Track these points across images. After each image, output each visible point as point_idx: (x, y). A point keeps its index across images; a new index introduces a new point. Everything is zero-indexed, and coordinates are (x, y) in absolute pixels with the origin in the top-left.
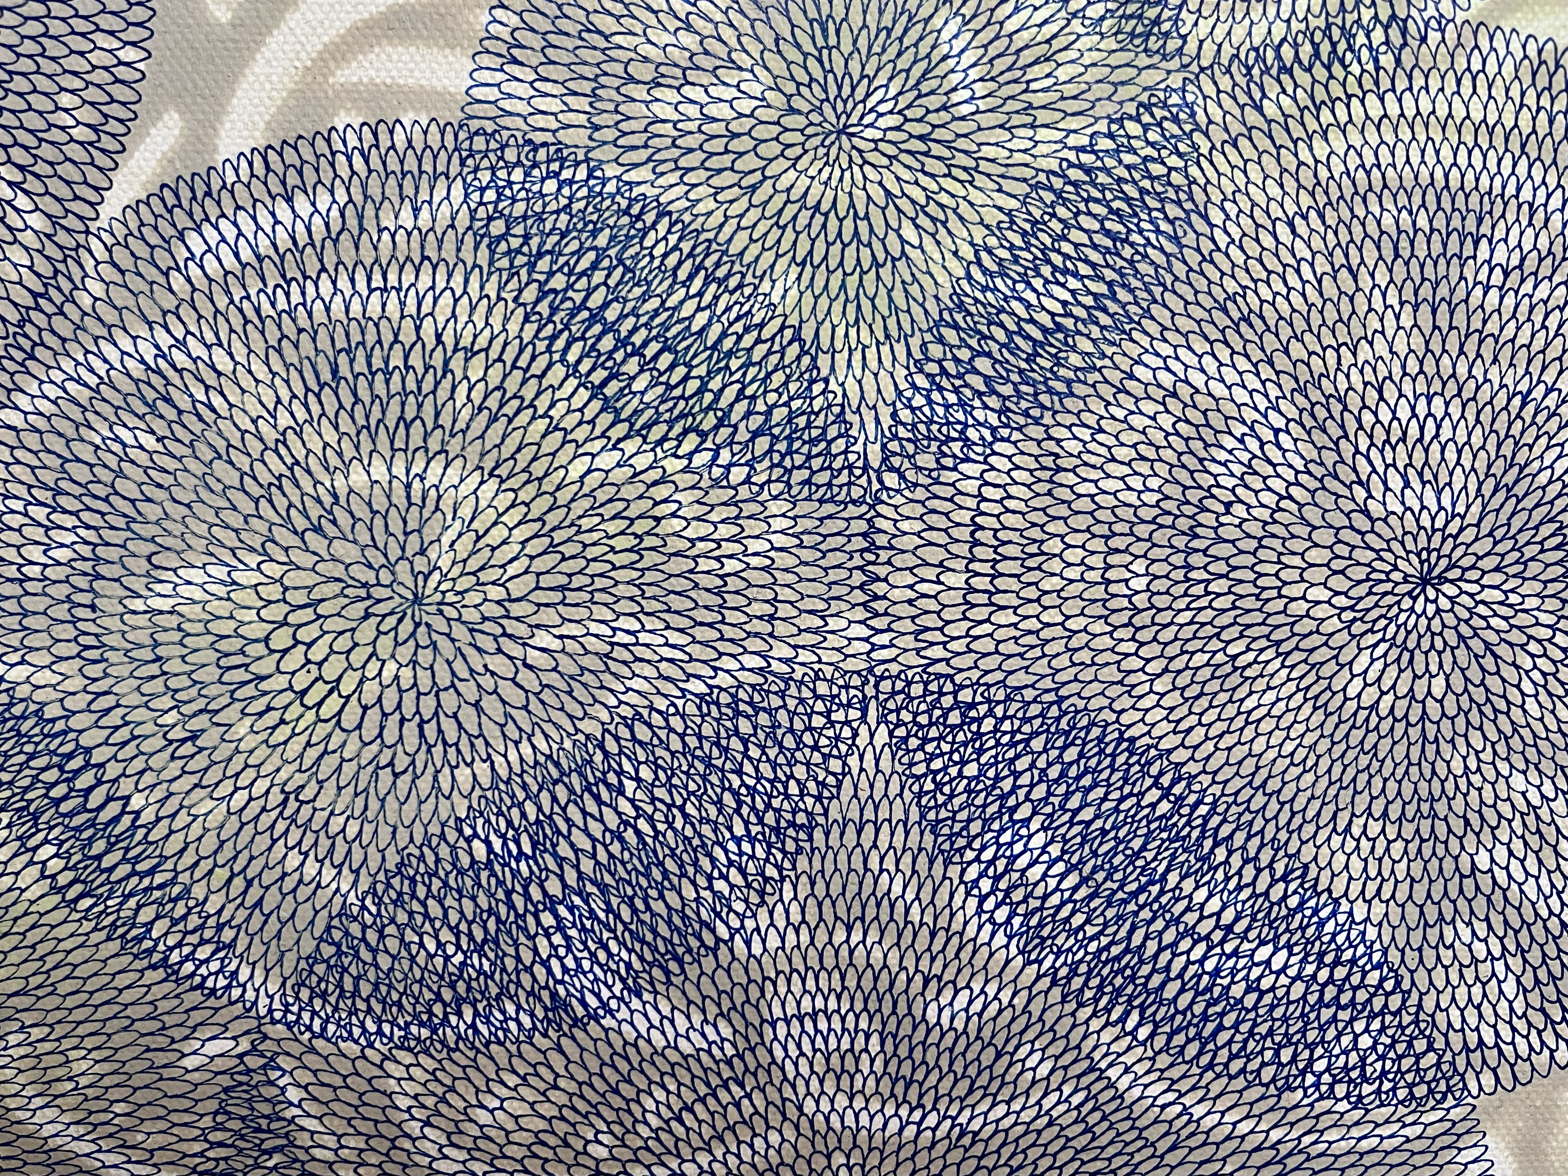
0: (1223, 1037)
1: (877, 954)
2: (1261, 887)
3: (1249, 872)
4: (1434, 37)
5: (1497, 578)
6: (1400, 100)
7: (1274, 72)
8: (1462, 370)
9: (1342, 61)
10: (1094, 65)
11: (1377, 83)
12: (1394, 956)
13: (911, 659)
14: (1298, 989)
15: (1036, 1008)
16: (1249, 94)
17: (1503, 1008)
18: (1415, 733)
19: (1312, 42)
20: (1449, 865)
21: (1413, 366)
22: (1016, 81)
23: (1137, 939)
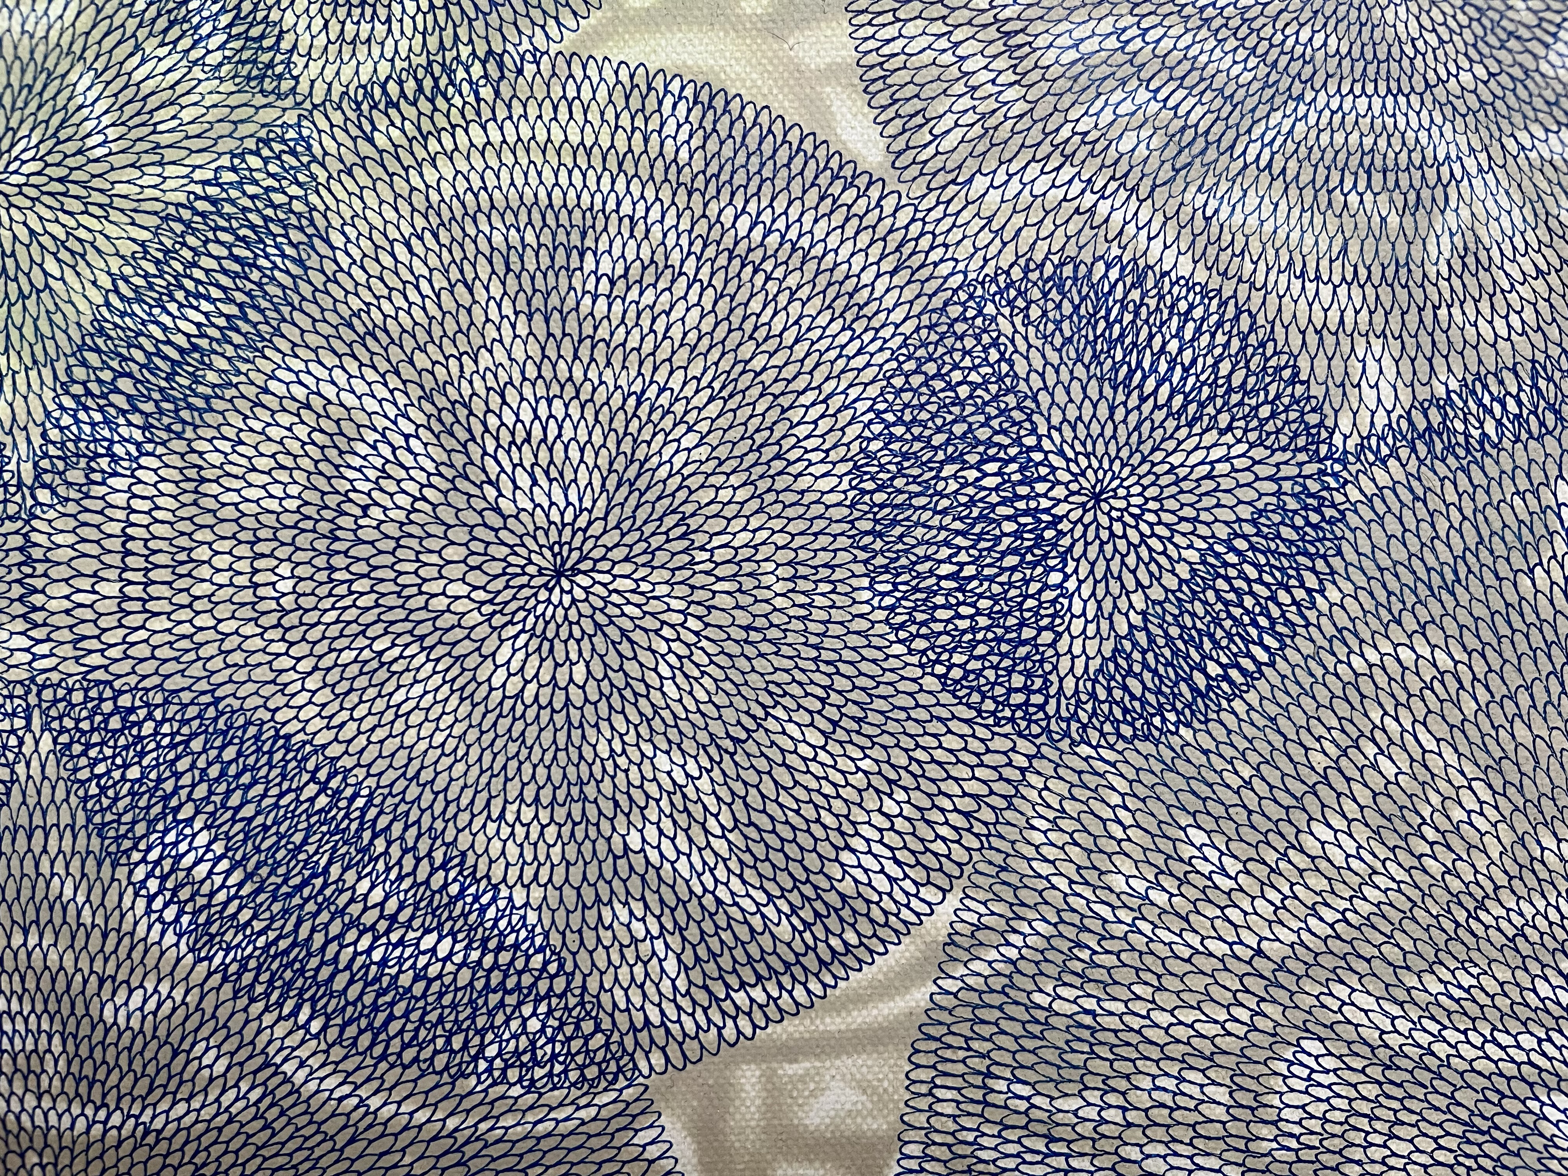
0: (394, 1027)
1: (53, 956)
2: (421, 876)
3: (408, 862)
4: (530, 69)
5: (627, 568)
6: (501, 128)
7: (382, 106)
8: (578, 374)
9: (444, 95)
10: (215, 106)
11: (478, 114)
12: (555, 939)
13: (71, 667)
14: (465, 976)
15: (208, 1004)
16: (360, 127)
17: (666, 986)
18: (559, 719)
19: (415, 78)
20: (602, 847)
21: (531, 371)
22: (143, 124)
23: (304, 932)
